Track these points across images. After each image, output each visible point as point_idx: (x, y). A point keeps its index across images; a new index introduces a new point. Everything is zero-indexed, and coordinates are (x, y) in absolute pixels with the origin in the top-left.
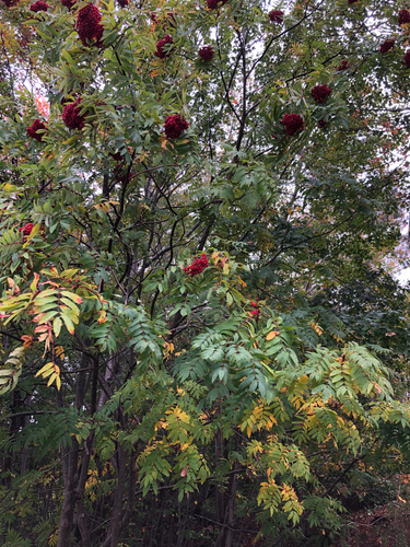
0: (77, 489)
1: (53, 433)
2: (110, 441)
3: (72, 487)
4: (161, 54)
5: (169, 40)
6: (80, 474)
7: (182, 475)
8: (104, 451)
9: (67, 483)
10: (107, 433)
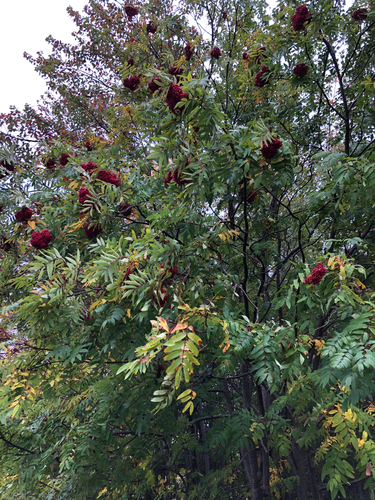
0: (263, 487)
1: (232, 434)
2: (285, 438)
3: (258, 484)
4: (260, 83)
5: (265, 70)
6: (262, 472)
7: (368, 474)
8: (282, 448)
9: (252, 481)
10: (280, 431)
